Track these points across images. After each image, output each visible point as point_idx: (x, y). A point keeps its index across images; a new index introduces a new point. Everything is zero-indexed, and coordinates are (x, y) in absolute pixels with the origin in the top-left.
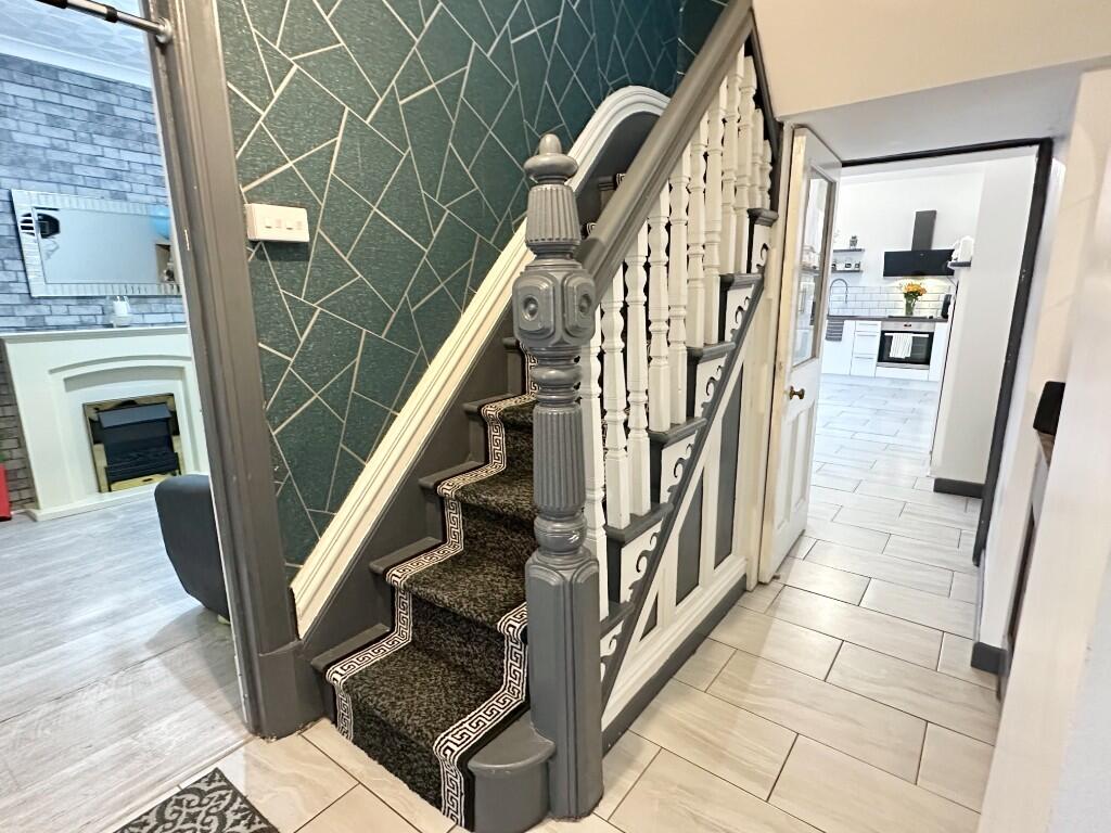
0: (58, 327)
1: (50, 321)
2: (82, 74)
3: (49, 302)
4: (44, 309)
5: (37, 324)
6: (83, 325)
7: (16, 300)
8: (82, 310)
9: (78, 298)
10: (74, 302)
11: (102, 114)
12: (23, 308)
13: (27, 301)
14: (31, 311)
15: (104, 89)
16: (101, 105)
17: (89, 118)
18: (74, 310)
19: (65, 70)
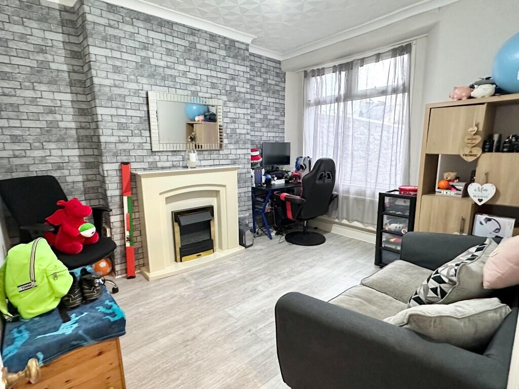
0: (163, 168)
1: (159, 165)
2: (184, 26)
3: (160, 154)
4: (157, 158)
5: (153, 166)
6: (174, 166)
7: (145, 153)
8: (174, 158)
9: (172, 151)
10: (170, 154)
11: (191, 48)
12: (148, 157)
13: (150, 153)
14: (151, 159)
15: (193, 34)
16: (191, 43)
17: (185, 50)
18: (170, 158)
19: (176, 23)
